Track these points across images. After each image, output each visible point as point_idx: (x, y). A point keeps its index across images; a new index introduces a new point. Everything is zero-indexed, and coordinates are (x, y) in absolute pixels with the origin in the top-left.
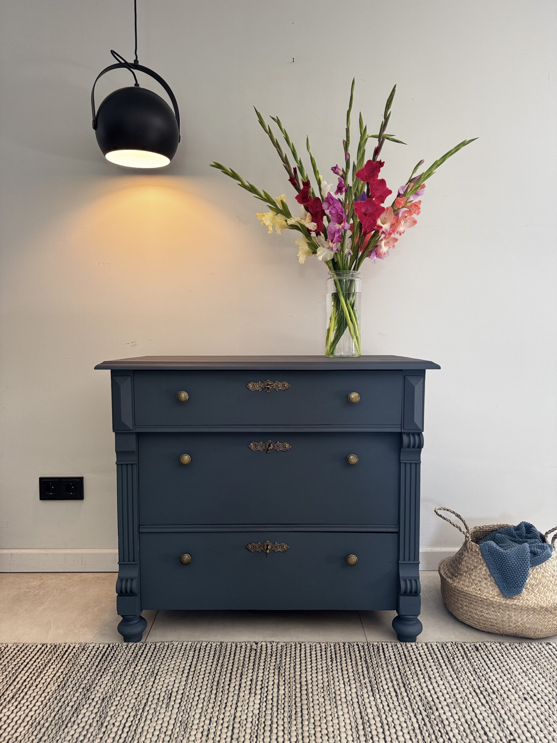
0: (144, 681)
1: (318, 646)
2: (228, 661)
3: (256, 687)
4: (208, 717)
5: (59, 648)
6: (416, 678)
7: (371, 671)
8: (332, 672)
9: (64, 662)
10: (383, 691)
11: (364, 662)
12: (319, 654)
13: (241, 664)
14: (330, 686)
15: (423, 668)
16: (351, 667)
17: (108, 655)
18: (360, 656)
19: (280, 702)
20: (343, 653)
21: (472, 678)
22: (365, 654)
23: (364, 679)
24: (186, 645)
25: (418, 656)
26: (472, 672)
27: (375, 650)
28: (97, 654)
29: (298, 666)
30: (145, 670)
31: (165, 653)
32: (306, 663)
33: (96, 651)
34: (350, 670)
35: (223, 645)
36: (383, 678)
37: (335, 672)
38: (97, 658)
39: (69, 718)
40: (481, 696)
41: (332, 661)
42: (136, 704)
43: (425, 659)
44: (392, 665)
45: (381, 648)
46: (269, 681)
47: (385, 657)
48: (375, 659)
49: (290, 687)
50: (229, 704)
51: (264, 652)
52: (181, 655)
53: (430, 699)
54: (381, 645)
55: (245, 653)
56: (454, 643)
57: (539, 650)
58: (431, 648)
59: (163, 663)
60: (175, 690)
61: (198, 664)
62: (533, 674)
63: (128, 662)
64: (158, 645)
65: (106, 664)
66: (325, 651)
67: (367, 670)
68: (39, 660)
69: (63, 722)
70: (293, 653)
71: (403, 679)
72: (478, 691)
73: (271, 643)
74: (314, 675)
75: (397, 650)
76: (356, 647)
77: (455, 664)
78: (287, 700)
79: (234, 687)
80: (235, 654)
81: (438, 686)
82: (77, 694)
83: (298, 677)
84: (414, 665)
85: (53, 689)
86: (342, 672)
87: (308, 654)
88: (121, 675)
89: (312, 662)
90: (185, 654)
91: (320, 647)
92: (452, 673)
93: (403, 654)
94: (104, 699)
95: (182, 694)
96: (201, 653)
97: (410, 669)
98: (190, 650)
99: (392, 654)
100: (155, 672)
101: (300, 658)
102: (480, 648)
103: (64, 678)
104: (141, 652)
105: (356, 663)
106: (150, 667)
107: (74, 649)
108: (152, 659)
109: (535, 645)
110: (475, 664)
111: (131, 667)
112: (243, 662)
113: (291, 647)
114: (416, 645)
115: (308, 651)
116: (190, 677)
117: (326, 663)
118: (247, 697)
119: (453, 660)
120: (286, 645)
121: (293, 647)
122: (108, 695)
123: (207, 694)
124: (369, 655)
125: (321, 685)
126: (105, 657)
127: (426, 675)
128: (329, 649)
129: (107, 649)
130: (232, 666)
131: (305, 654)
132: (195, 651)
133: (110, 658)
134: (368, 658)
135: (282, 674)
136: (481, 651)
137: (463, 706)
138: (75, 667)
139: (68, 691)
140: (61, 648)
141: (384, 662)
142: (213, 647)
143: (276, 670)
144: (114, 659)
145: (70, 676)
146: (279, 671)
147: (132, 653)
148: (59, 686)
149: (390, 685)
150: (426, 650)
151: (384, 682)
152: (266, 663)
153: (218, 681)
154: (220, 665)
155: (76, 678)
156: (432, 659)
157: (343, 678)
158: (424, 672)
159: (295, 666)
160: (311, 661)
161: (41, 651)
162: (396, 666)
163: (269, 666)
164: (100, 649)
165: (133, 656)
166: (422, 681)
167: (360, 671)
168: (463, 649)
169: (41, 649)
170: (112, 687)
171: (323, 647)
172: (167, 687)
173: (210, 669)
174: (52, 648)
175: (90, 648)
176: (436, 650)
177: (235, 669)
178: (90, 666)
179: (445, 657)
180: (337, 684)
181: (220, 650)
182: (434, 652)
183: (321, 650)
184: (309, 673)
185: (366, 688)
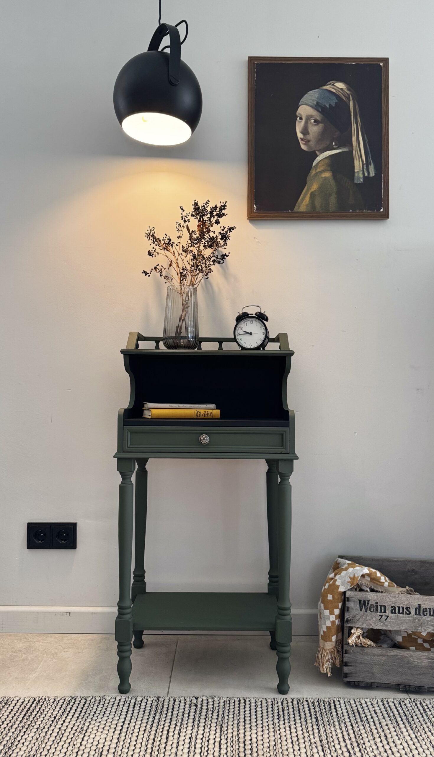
0: (72, 738)
1: (264, 702)
2: (166, 717)
3: (195, 745)
6: (371, 737)
7: (322, 730)
8: (279, 730)
11: (314, 720)
12: (265, 711)
13: (180, 721)
14: (277, 746)
16: (300, 724)
17: (33, 710)
18: (310, 713)
22: (315, 712)
23: (314, 738)
24: (120, 700)
25: (373, 713)
27: (326, 706)
28: (21, 709)
30: (74, 726)
31: (96, 709)
32: (250, 720)
33: (20, 706)
34: (299, 729)
35: (160, 699)
36: (335, 737)
37: (282, 730)
41: (279, 718)
43: (381, 717)
44: (345, 723)
45: (333, 705)
46: (209, 739)
47: (337, 714)
48: (326, 716)
49: (232, 746)
51: (205, 708)
52: (113, 710)
54: (332, 701)
55: (184, 709)
56: (413, 700)
58: (387, 705)
59: (94, 719)
60: (106, 748)
61: (132, 721)
63: (55, 717)
64: (88, 699)
65: (31, 719)
66: (272, 708)
67: (318, 729)
70: (237, 709)
71: (357, 738)
73: (212, 698)
74: (260, 734)
75: (350, 707)
76: (305, 703)
77: (413, 722)
79: (172, 745)
80: (173, 709)
81: (396, 746)
83: (242, 736)
84: (368, 723)
86: (290, 730)
87: (253, 711)
88: (46, 732)
89: (258, 719)
90: (118, 709)
91: (266, 703)
93: (356, 711)
95: (114, 753)
96: (135, 708)
97: (364, 727)
98: (123, 705)
99: (345, 711)
100: (85, 728)
101: (245, 715)
104: (70, 706)
105: (306, 721)
106: (79, 724)
108: (83, 714)
111: (58, 723)
112: (182, 719)
113: (234, 702)
114: (371, 702)
115: (253, 708)
116: (123, 734)
117: (273, 720)
119: (412, 719)
120: (229, 701)
121: (237, 703)
124: (320, 712)
125: (266, 745)
126: (30, 711)
127: (382, 734)
128: (276, 705)
129: (33, 703)
130: (170, 722)
131: (250, 710)
132: (129, 707)
133: (35, 713)
134: (318, 715)
135: (224, 731)
141: (336, 720)
142: (149, 702)
143: (217, 727)
144: (39, 714)
146: (221, 729)
147: (60, 708)
149: (343, 744)
150: (382, 707)
151: (336, 742)
152: (207, 719)
153: (154, 739)
154: (156, 721)
156: (389, 717)
157: (291, 736)
158: (380, 730)
159: (238, 723)
160: (256, 718)
162: (349, 724)
163: (210, 722)
164: (25, 703)
165: (60, 712)
166: (378, 740)
167: (310, 729)
168: (422, 707)
170: (37, 744)
171: (270, 703)
172: (97, 745)
173: (146, 727)
175: (14, 702)
176: (393, 707)
177: (173, 726)
178: (13, 721)
179: (402, 715)
180: (284, 743)
181: (157, 705)
182: (391, 709)
183: (267, 706)
184: (254, 731)
185: (317, 747)
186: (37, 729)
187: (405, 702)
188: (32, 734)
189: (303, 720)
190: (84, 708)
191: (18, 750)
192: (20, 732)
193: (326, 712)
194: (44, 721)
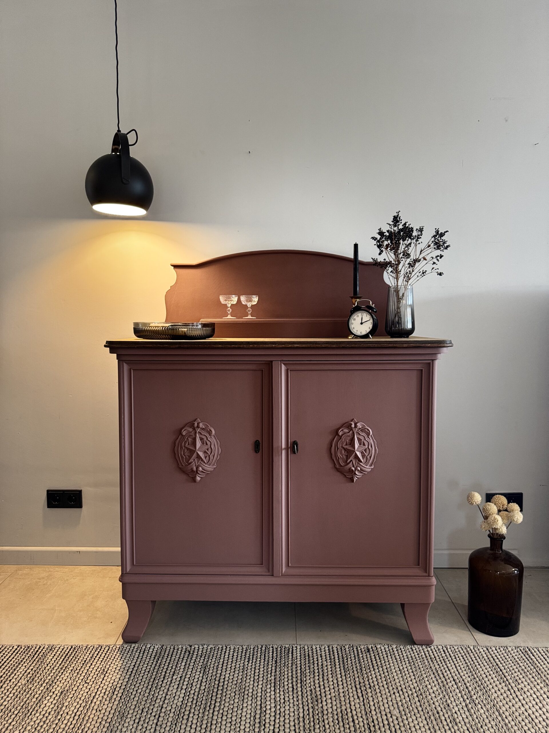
0: (95, 678)
1: (241, 648)
2: (165, 661)
3: (183, 683)
4: (141, 708)
5: (31, 648)
7: (278, 670)
8: (247, 670)
9: (35, 660)
10: (283, 687)
11: (274, 662)
12: (239, 656)
13: (175, 664)
14: (242, 683)
15: (320, 667)
16: (263, 666)
17: (70, 655)
18: (273, 657)
19: (199, 696)
20: (259, 655)
21: (356, 676)
22: (277, 656)
23: (271, 677)
24: (134, 647)
25: (319, 656)
26: (359, 671)
27: (286, 651)
28: (61, 654)
29: (220, 666)
30: (98, 668)
32: (227, 663)
33: (61, 652)
34: (262, 669)
35: (164, 647)
38: (61, 657)
39: (33, 707)
40: (359, 691)
41: (248, 661)
42: (87, 696)
43: (324, 660)
44: (296, 664)
45: (291, 650)
46: (194, 678)
48: (284, 659)
49: (210, 684)
50: (159, 697)
51: (195, 654)
52: (128, 656)
53: (318, 693)
54: (291, 647)
55: (180, 655)
56: (351, 646)
57: (418, 652)
58: (331, 650)
59: (113, 662)
60: (119, 685)
61: (140, 664)
62: (407, 673)
63: (85, 661)
64: (111, 647)
65: (68, 663)
66: (245, 653)
67: (275, 669)
68: (14, 659)
69: (28, 710)
70: (219, 654)
72: (358, 686)
73: (202, 646)
76: (271, 649)
77: (347, 663)
78: (205, 694)
80: (172, 655)
82: (42, 688)
85: (23, 683)
86: (255, 671)
92: (343, 671)
94: (62, 692)
95: (124, 689)
97: (310, 668)
99: (299, 655)
101: (224, 658)
102: (371, 650)
103: (33, 674)
104: (97, 653)
105: (268, 663)
106: (102, 666)
107: (43, 650)
109: (416, 647)
110: (363, 663)
112: (177, 663)
113: (218, 649)
114: (320, 647)
115: (231, 653)
116: (133, 675)
117: (244, 663)
118: (174, 691)
119: (346, 661)
120: (215, 648)
121: (220, 649)
122: (66, 689)
123: (144, 689)
124: (280, 656)
126: (67, 656)
128: (249, 651)
129: (70, 650)
130: (168, 666)
131: (229, 655)
132: (140, 653)
133: (71, 658)
135: (206, 672)
136: (372, 652)
137: (343, 699)
138: (43, 665)
139: (35, 685)
140: (33, 649)
141: (290, 662)
142: (155, 649)
144: (74, 658)
145: (38, 672)
146: (204, 670)
147: (90, 654)
148: (28, 681)
150: (327, 651)
151: (286, 680)
152: (196, 663)
155: (42, 674)
156: (330, 659)
158: (320, 670)
160: (232, 662)
161: (16, 651)
162: (299, 665)
163: (197, 665)
164: (65, 649)
165: (89, 656)
166: (317, 678)
167: (269, 669)
168: (357, 651)
169: (16, 649)
170: (70, 682)
171: (244, 649)
172: (113, 683)
174: (26, 649)
175: (57, 649)
176: (336, 651)
177: (169, 669)
178: (54, 664)
179: (341, 658)
180: (248, 681)
181: (160, 652)
182: (333, 653)
183: (242, 652)
184: (228, 672)
185: (270, 684)
186: (72, 670)
187: (346, 647)
188: (67, 674)
189: (266, 662)
190: (107, 654)
191: (57, 686)
192: (59, 673)
193: (284, 656)
194: (77, 664)
